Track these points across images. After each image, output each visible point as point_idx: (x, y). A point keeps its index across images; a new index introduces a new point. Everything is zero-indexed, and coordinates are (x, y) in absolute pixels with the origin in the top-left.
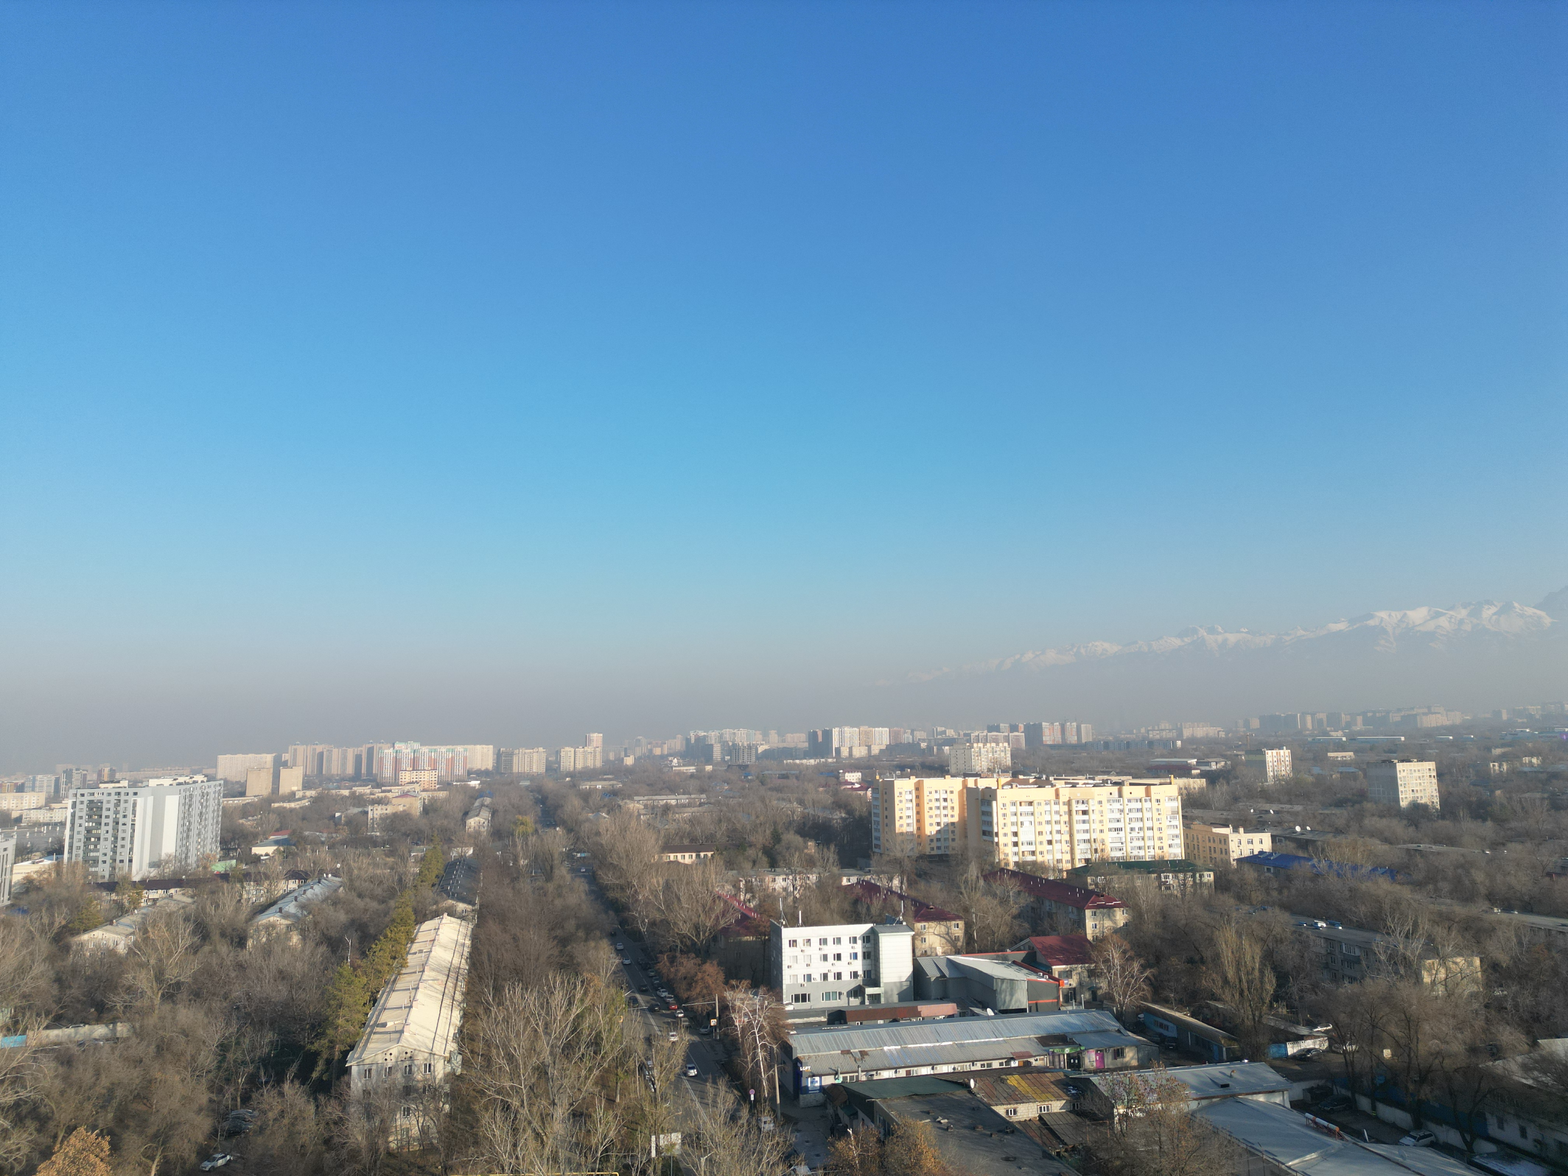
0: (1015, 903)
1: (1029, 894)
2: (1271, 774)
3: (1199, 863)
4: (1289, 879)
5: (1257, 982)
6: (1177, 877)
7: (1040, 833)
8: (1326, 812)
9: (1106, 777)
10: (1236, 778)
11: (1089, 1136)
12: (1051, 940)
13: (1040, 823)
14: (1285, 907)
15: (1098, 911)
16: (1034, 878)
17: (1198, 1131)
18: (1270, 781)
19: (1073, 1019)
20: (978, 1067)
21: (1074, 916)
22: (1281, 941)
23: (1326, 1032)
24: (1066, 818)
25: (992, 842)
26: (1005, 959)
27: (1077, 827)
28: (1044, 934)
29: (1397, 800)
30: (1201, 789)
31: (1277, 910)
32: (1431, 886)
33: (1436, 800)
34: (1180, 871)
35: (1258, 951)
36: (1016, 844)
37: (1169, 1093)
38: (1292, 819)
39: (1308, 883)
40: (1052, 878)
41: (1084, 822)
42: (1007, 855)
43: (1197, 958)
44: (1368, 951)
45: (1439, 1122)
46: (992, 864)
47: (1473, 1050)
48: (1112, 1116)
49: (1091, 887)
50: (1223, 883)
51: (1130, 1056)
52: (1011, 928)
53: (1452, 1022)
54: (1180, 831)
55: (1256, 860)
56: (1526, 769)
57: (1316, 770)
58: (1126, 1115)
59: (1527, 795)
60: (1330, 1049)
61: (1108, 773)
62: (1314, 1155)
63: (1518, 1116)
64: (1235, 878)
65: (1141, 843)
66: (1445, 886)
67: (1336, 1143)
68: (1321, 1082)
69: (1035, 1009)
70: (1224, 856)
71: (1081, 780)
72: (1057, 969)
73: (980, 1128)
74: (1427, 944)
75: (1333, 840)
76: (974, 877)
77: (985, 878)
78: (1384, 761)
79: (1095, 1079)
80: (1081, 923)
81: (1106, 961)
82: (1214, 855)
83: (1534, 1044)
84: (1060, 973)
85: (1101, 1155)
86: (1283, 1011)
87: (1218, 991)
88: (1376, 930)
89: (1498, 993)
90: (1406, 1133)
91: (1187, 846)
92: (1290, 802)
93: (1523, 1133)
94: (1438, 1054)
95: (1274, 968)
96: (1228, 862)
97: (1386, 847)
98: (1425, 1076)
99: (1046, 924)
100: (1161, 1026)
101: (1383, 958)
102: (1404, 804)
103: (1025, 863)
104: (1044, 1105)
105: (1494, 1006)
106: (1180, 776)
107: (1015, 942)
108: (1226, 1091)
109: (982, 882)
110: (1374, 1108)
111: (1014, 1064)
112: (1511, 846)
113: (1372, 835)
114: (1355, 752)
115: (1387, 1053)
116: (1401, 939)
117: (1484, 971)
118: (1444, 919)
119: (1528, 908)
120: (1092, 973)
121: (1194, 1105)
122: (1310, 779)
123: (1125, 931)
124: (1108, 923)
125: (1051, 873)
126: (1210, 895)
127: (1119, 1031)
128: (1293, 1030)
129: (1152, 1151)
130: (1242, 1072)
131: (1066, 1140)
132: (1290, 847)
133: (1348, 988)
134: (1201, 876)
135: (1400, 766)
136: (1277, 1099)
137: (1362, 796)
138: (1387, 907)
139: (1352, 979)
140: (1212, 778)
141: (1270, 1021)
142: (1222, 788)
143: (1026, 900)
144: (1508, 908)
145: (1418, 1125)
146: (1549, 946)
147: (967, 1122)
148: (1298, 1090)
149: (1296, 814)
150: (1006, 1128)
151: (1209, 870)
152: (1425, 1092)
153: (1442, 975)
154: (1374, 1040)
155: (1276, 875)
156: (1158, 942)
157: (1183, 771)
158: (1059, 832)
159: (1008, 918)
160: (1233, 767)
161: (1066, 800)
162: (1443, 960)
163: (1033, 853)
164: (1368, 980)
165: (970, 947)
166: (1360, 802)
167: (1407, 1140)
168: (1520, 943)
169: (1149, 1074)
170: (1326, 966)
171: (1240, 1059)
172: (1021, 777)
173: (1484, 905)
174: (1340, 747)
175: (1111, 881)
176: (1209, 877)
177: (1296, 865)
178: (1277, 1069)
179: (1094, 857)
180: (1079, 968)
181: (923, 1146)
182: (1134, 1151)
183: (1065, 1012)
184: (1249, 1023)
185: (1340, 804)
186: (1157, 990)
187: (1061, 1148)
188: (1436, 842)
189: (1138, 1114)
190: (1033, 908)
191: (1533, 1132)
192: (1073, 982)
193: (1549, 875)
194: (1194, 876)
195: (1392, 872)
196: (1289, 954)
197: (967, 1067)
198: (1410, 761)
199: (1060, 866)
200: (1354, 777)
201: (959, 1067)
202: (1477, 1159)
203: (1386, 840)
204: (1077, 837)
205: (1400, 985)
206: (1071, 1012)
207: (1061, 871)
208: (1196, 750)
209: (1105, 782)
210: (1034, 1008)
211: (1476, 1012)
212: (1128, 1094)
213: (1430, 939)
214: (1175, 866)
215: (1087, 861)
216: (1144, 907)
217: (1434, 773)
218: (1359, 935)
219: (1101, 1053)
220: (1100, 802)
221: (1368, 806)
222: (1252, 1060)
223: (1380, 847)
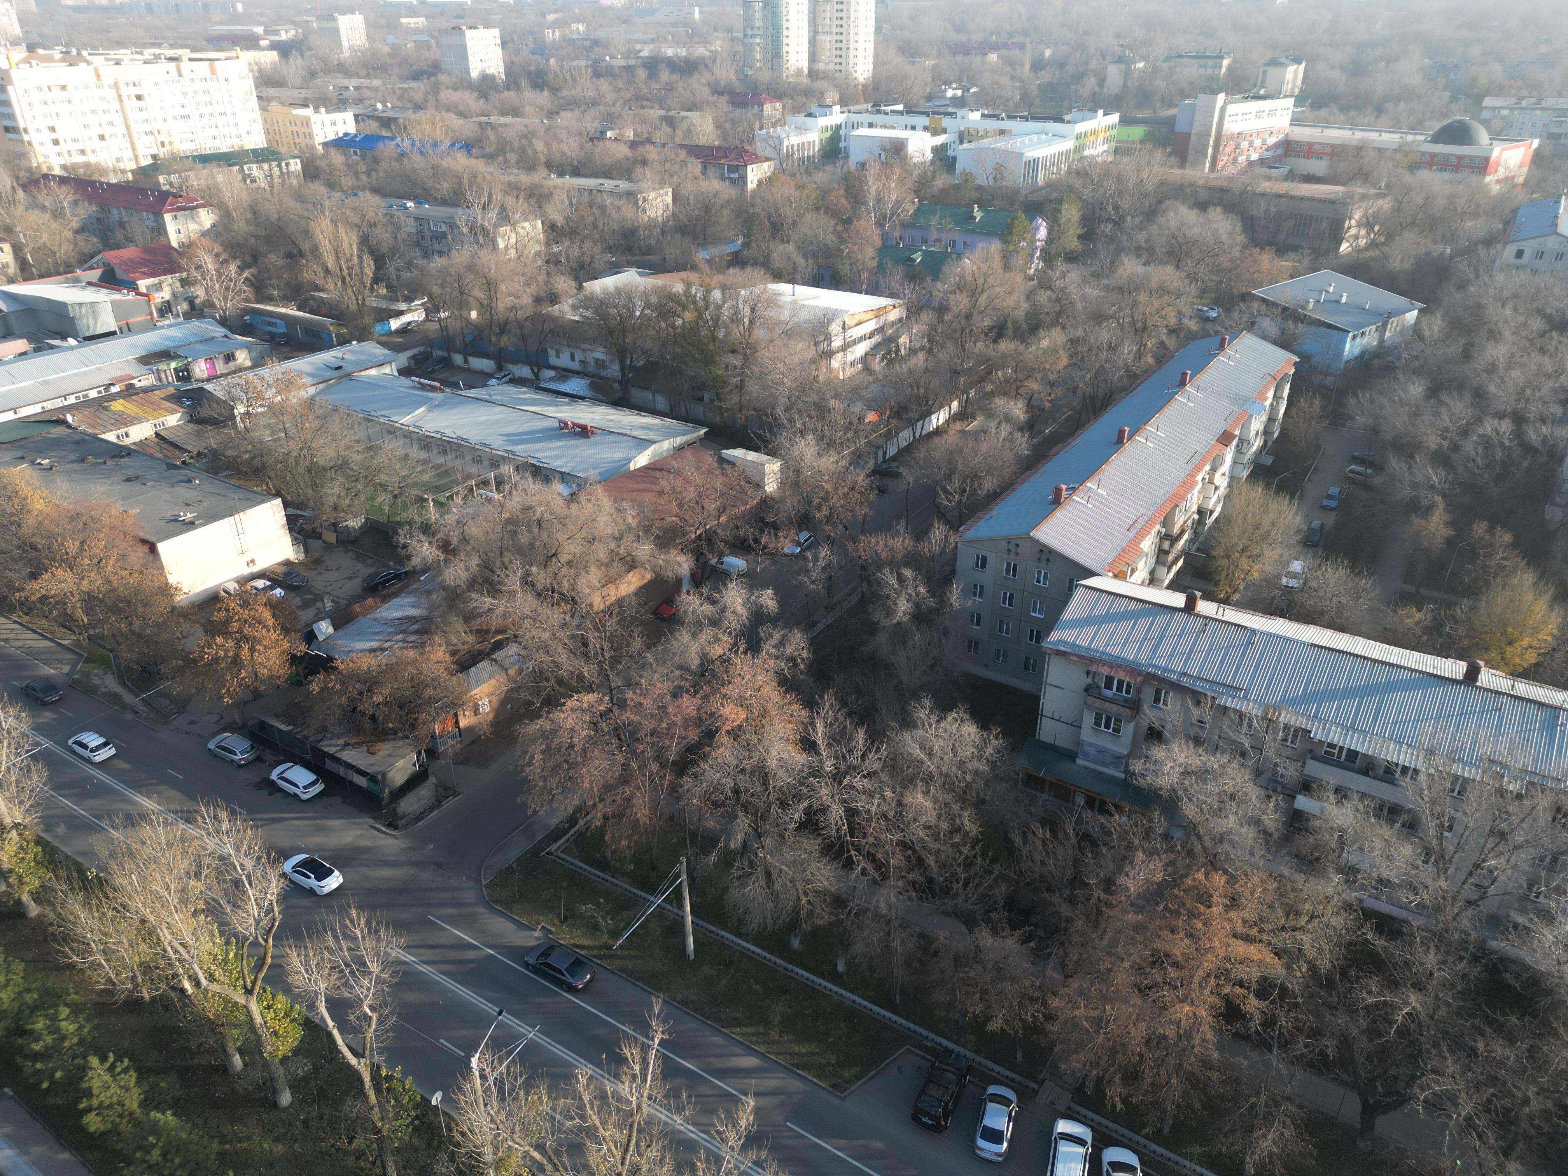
0: (74, 215)
1: (90, 202)
2: (345, 44)
3: (283, 150)
4: (376, 161)
5: (357, 268)
6: (261, 168)
7: (86, 126)
8: (405, 86)
9: (157, 51)
10: (310, 49)
11: (213, 439)
12: (130, 252)
13: (83, 114)
14: (375, 190)
15: (179, 214)
16: (92, 183)
17: (319, 412)
18: (346, 53)
19: (175, 333)
20: (72, 400)
21: (151, 223)
22: (375, 225)
23: (423, 304)
24: (116, 105)
25: (22, 141)
26: (77, 281)
27: (133, 116)
28: (119, 246)
29: (468, 72)
30: (274, 64)
31: (368, 194)
32: (501, 158)
33: (502, 70)
34: (263, 161)
35: (355, 239)
36: (56, 142)
37: (287, 384)
38: (372, 95)
39: (394, 164)
40: (114, 181)
41: (141, 109)
42: (46, 157)
43: (295, 252)
44: (452, 226)
45: (515, 362)
46: (29, 170)
47: (538, 300)
48: (233, 417)
49: (165, 188)
50: (311, 171)
51: (242, 358)
52: (76, 245)
53: (522, 279)
54: (257, 114)
55: (341, 143)
56: (574, 36)
57: (391, 39)
58: (248, 414)
59: (575, 63)
60: (427, 319)
61: (159, 45)
62: (422, 409)
63: (569, 346)
64: (322, 164)
65: (215, 132)
66: (512, 157)
67: (438, 396)
68: (422, 349)
69: (127, 329)
70: (308, 140)
71: (125, 54)
72: (143, 284)
73: (90, 459)
74: (500, 213)
75: (414, 116)
76: (8, 188)
77: (25, 187)
78: (454, 28)
79: (209, 387)
80: (161, 229)
81: (199, 267)
82: (297, 141)
83: (580, 287)
84: (148, 288)
85: (229, 453)
86: (383, 291)
87: (321, 282)
88: (456, 204)
89: (555, 249)
90: (491, 376)
91: (267, 132)
92: (368, 76)
93: (573, 358)
94: (513, 308)
95: (372, 252)
96: (313, 147)
97: (461, 121)
98: (503, 328)
99: (119, 235)
100: (269, 324)
101: (465, 230)
102: (474, 74)
103: (74, 167)
104: (158, 421)
105: (553, 261)
106: (248, 48)
107: (85, 260)
108: (340, 372)
109: (21, 194)
110: (466, 362)
111: (115, 389)
112: (564, 114)
113: (448, 109)
114: (427, 17)
115: (474, 314)
116: (479, 211)
117: (545, 232)
118: (513, 188)
119: (576, 172)
120: (184, 282)
121: (312, 391)
122: (386, 49)
123: (214, 233)
124: (193, 227)
125: (111, 174)
126: (300, 185)
127: (226, 336)
128: (394, 307)
129: (279, 439)
130: (353, 352)
131: (189, 448)
132: (372, 127)
133: (438, 262)
134: (287, 165)
135: (469, 34)
136: (387, 370)
137: (435, 68)
138: (466, 182)
139: (441, 254)
140: (284, 49)
141: (373, 302)
142: (296, 62)
143: (87, 210)
144: (561, 174)
145: (500, 368)
146: (591, 204)
147: (72, 457)
148: (403, 359)
149: (375, 90)
150: (120, 452)
151: (295, 157)
152: (505, 341)
153: (513, 240)
154: (463, 305)
155: (363, 157)
156: (252, 241)
157: (250, 42)
158: (111, 124)
159: (69, 234)
160: (306, 38)
161: (112, 82)
162: (513, 225)
163: (83, 152)
164: (454, 252)
165: (26, 272)
166: (435, 74)
167: (493, 382)
168: (571, 204)
169: (264, 372)
170: (418, 244)
171: (349, 342)
172: (41, 51)
173: (543, 172)
174: (413, 12)
175: (187, 179)
176: (296, 166)
177: (380, 145)
178: (382, 344)
179: (162, 152)
180: (169, 279)
181: (25, 490)
182: (261, 442)
183: (162, 327)
184: (353, 308)
185: (416, 76)
186: (260, 290)
187: (186, 457)
188: (504, 113)
189: (260, 410)
190: (98, 219)
191: (579, 356)
192: (166, 294)
193: (592, 140)
194: (279, 166)
195: (468, 146)
196: (383, 237)
197: (59, 403)
198: (476, 28)
199: (122, 166)
200: (426, 46)
201: (49, 405)
202: (542, 385)
203: (461, 114)
204: (134, 129)
205: (481, 253)
206: (169, 326)
207: (123, 172)
208: (261, 15)
209: (157, 57)
210: (125, 329)
211: (540, 268)
212: (246, 393)
213: (503, 209)
214: (260, 156)
215: (154, 157)
216: (231, 205)
217: (499, 41)
218: (443, 211)
219: (210, 360)
220: (156, 84)
221: (443, 78)
222: (360, 340)
223: (456, 122)
